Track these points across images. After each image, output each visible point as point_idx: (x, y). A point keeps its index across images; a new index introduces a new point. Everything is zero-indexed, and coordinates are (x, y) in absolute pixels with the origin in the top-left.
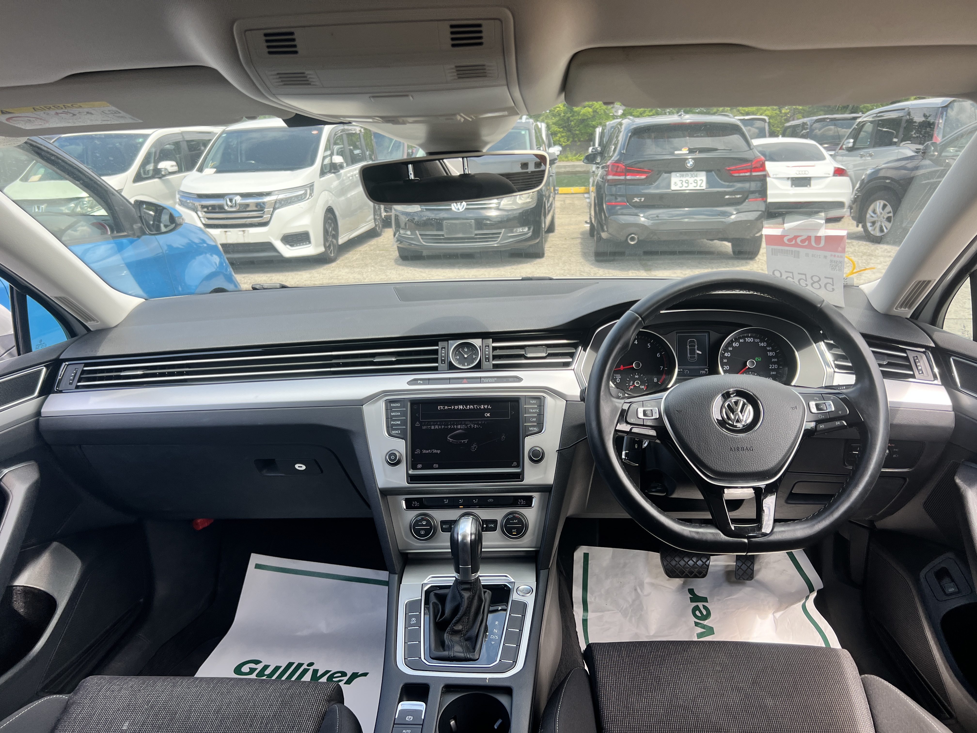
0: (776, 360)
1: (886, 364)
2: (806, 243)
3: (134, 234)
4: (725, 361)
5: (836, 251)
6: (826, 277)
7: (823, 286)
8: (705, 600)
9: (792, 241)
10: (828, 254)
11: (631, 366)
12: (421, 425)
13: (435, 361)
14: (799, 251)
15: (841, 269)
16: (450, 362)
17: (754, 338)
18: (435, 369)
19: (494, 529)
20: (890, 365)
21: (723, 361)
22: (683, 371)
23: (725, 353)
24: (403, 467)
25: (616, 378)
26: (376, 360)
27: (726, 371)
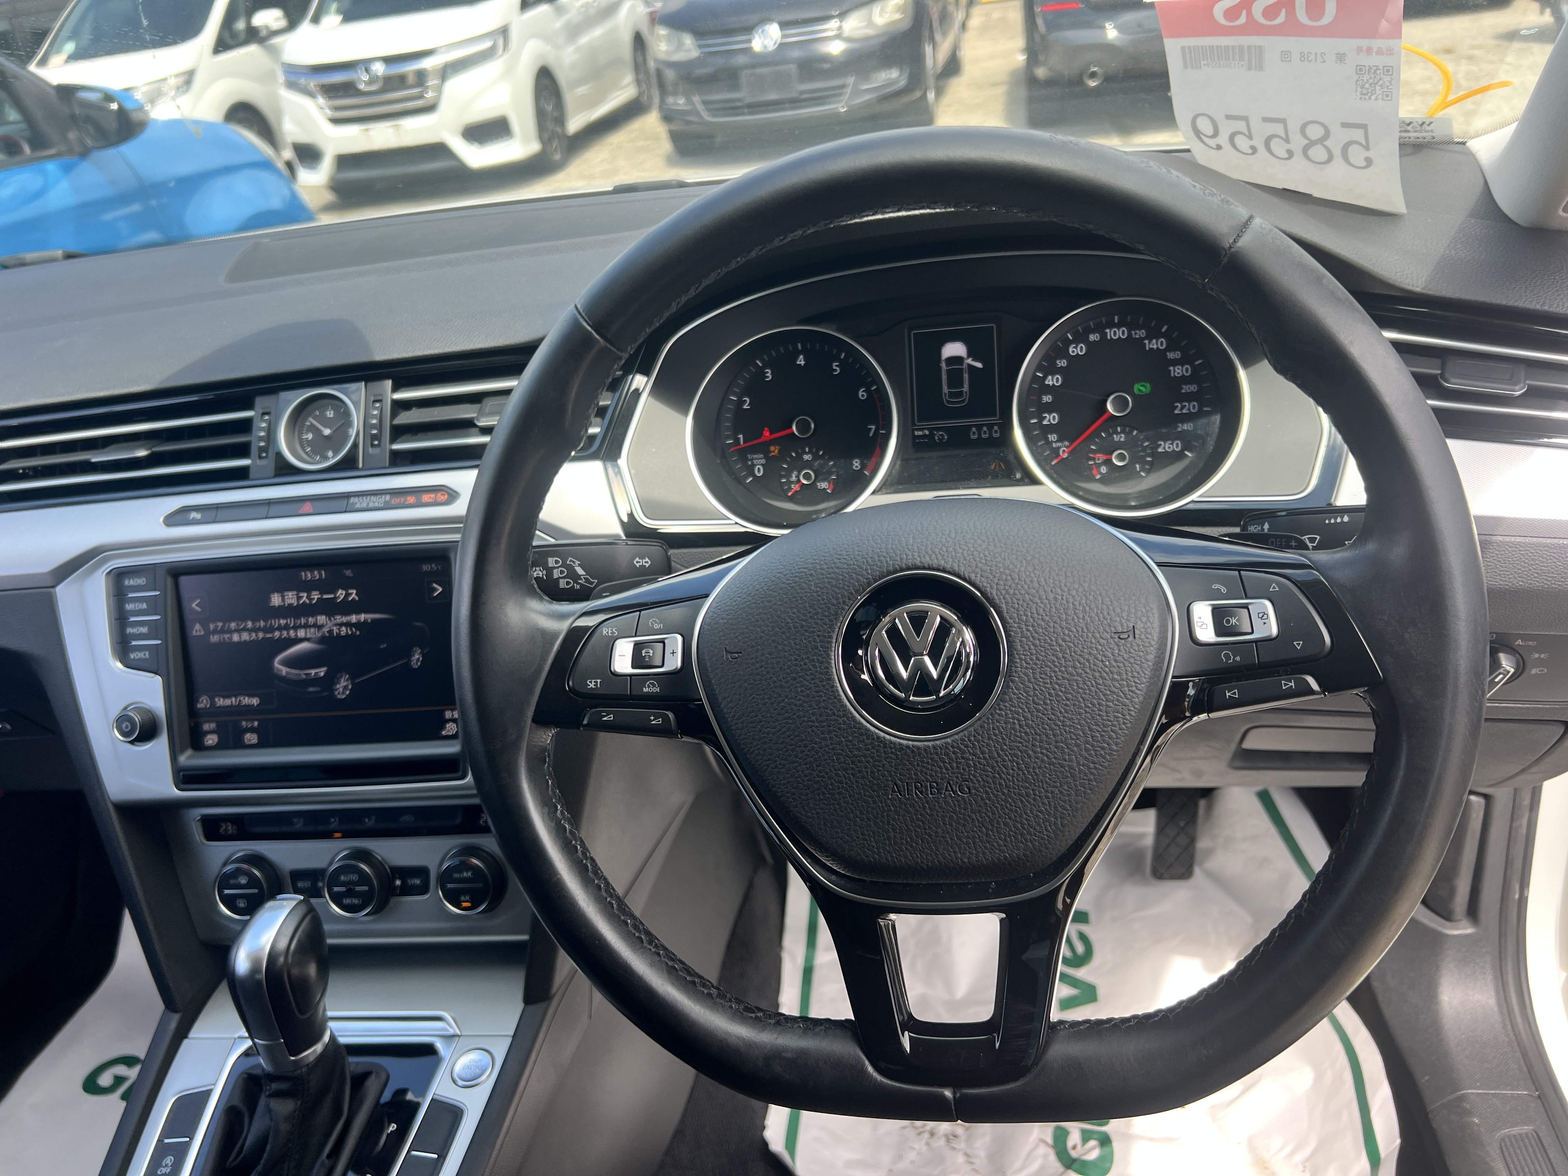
0: (1193, 388)
1: (1523, 394)
2: (1281, 19)
3: (70, 152)
4: (1047, 399)
5: (1373, 33)
6: (1345, 125)
7: (1337, 152)
9: (1238, 17)
10: (1347, 45)
11: (787, 432)
12: (208, 633)
13: (242, 451)
14: (1260, 47)
15: (1390, 96)
16: (279, 456)
17: (1131, 327)
18: (239, 476)
19: (423, 889)
20: (1534, 396)
21: (1040, 399)
22: (932, 435)
23: (1045, 378)
24: (160, 746)
25: (753, 466)
26: (97, 457)
27: (1051, 428)
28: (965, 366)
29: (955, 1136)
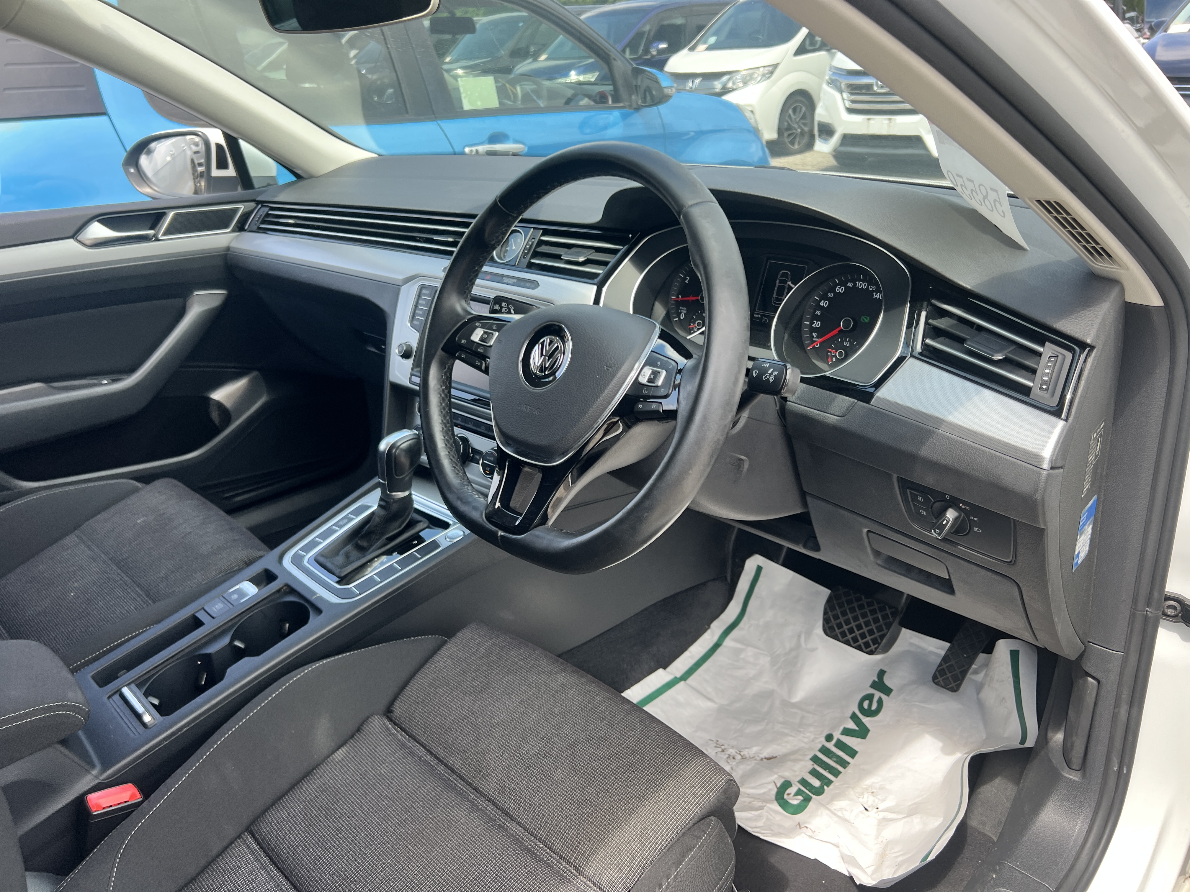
1: (1001, 359)
3: (630, 106)
4: (818, 313)
6: (991, 189)
7: (993, 204)
8: (888, 691)
17: (869, 284)
20: (1008, 362)
21: (815, 312)
22: (761, 318)
23: (820, 301)
24: (410, 362)
25: (681, 313)
26: (436, 238)
27: (815, 330)
28: (787, 285)
29: (734, 758)
